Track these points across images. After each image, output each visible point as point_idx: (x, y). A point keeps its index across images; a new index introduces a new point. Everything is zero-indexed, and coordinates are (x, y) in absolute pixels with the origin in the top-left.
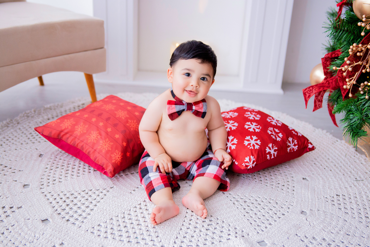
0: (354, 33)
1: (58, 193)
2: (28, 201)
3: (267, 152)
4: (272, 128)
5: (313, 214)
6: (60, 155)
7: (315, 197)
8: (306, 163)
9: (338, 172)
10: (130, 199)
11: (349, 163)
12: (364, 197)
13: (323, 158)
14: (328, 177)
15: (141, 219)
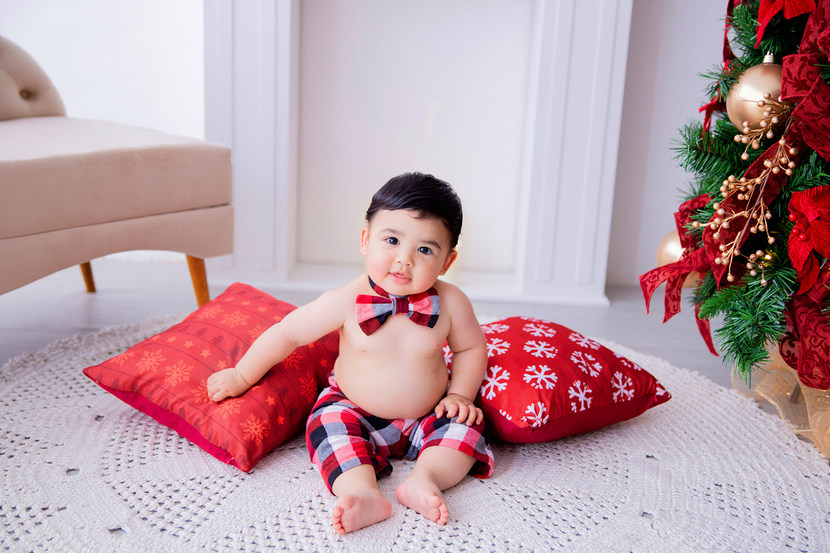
0: (732, 160)
1: (140, 483)
2: (78, 496)
3: (571, 397)
4: (580, 353)
5: (665, 517)
6: (140, 418)
7: (670, 487)
8: (655, 429)
9: (721, 445)
10: (289, 493)
11: (743, 429)
12: (773, 488)
13: (690, 420)
14: (699, 453)
15: (312, 527)
